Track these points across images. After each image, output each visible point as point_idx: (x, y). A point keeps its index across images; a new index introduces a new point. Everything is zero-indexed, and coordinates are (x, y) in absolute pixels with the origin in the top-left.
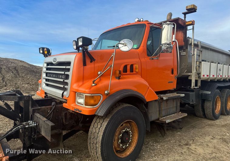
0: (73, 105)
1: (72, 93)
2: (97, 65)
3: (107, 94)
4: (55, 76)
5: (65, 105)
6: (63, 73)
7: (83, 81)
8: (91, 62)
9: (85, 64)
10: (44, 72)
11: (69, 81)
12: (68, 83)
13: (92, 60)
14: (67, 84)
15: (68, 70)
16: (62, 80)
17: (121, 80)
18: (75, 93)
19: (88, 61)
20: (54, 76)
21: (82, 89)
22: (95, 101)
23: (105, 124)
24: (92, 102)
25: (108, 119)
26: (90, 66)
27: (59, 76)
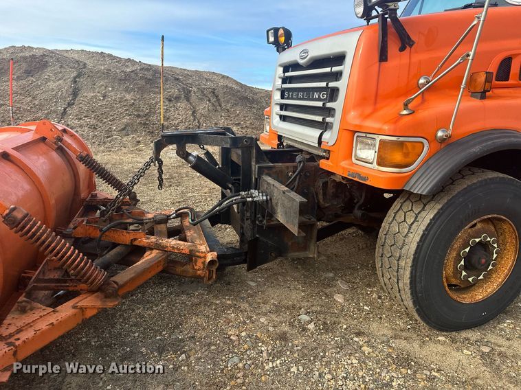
0: (344, 164)
1: (347, 135)
2: (416, 58)
3: (443, 140)
4: (303, 96)
5: (324, 164)
6: (323, 84)
7: (375, 103)
8: (402, 49)
9: (383, 56)
10: (278, 89)
11: (338, 105)
12: (334, 109)
13: (405, 42)
14: (331, 112)
15: (337, 76)
16: (320, 104)
17: (487, 102)
18: (352, 134)
19: (393, 48)
20: (300, 95)
21: (370, 124)
22: (406, 155)
23: (428, 216)
24: (398, 157)
25: (439, 206)
26: (398, 60)
27: (313, 94)
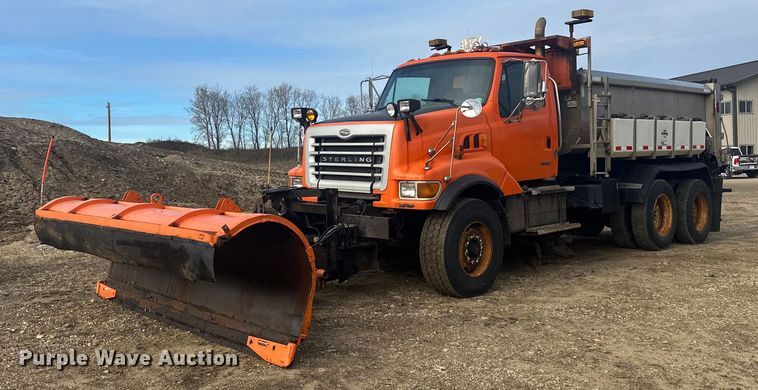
0: (395, 200)
1: (393, 183)
2: (425, 138)
3: (447, 182)
5: (377, 204)
6: (370, 153)
7: (408, 164)
8: (417, 134)
9: (409, 139)
11: (385, 165)
12: (381, 168)
13: (419, 131)
14: (378, 170)
15: (382, 148)
16: (369, 165)
17: (463, 161)
18: (398, 183)
19: (413, 134)
21: (410, 176)
22: (431, 190)
23: (447, 223)
24: (427, 192)
25: (451, 217)
26: (416, 140)
